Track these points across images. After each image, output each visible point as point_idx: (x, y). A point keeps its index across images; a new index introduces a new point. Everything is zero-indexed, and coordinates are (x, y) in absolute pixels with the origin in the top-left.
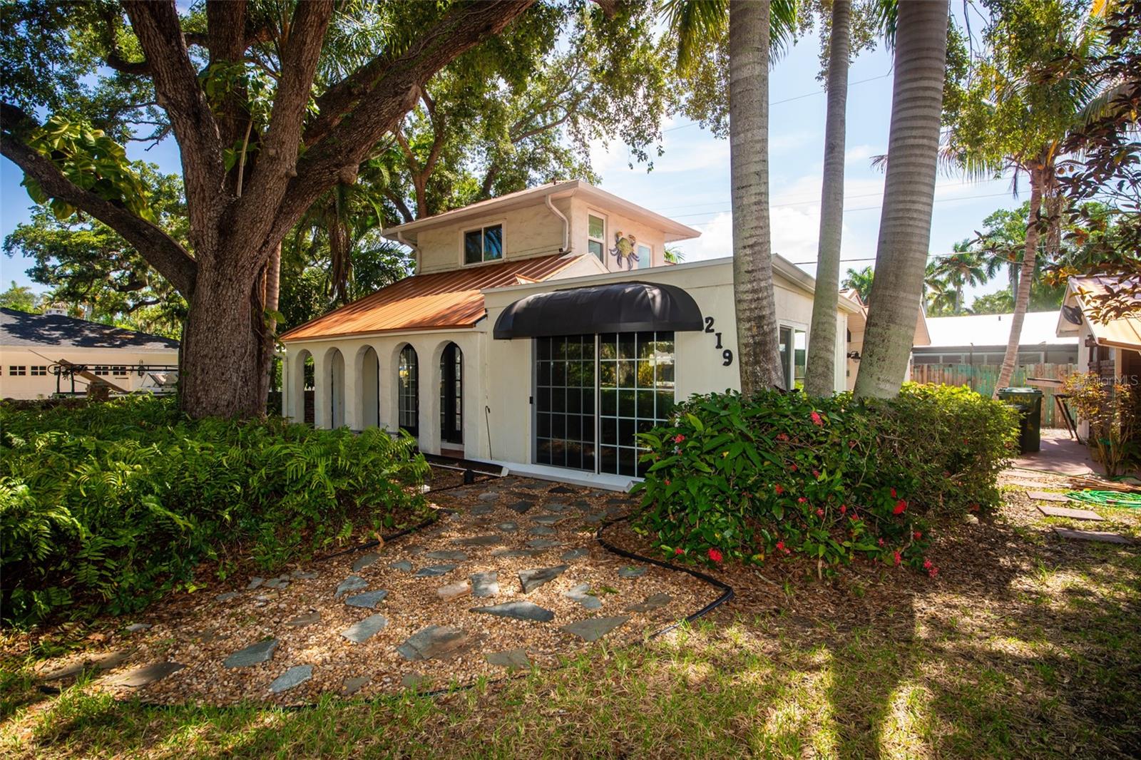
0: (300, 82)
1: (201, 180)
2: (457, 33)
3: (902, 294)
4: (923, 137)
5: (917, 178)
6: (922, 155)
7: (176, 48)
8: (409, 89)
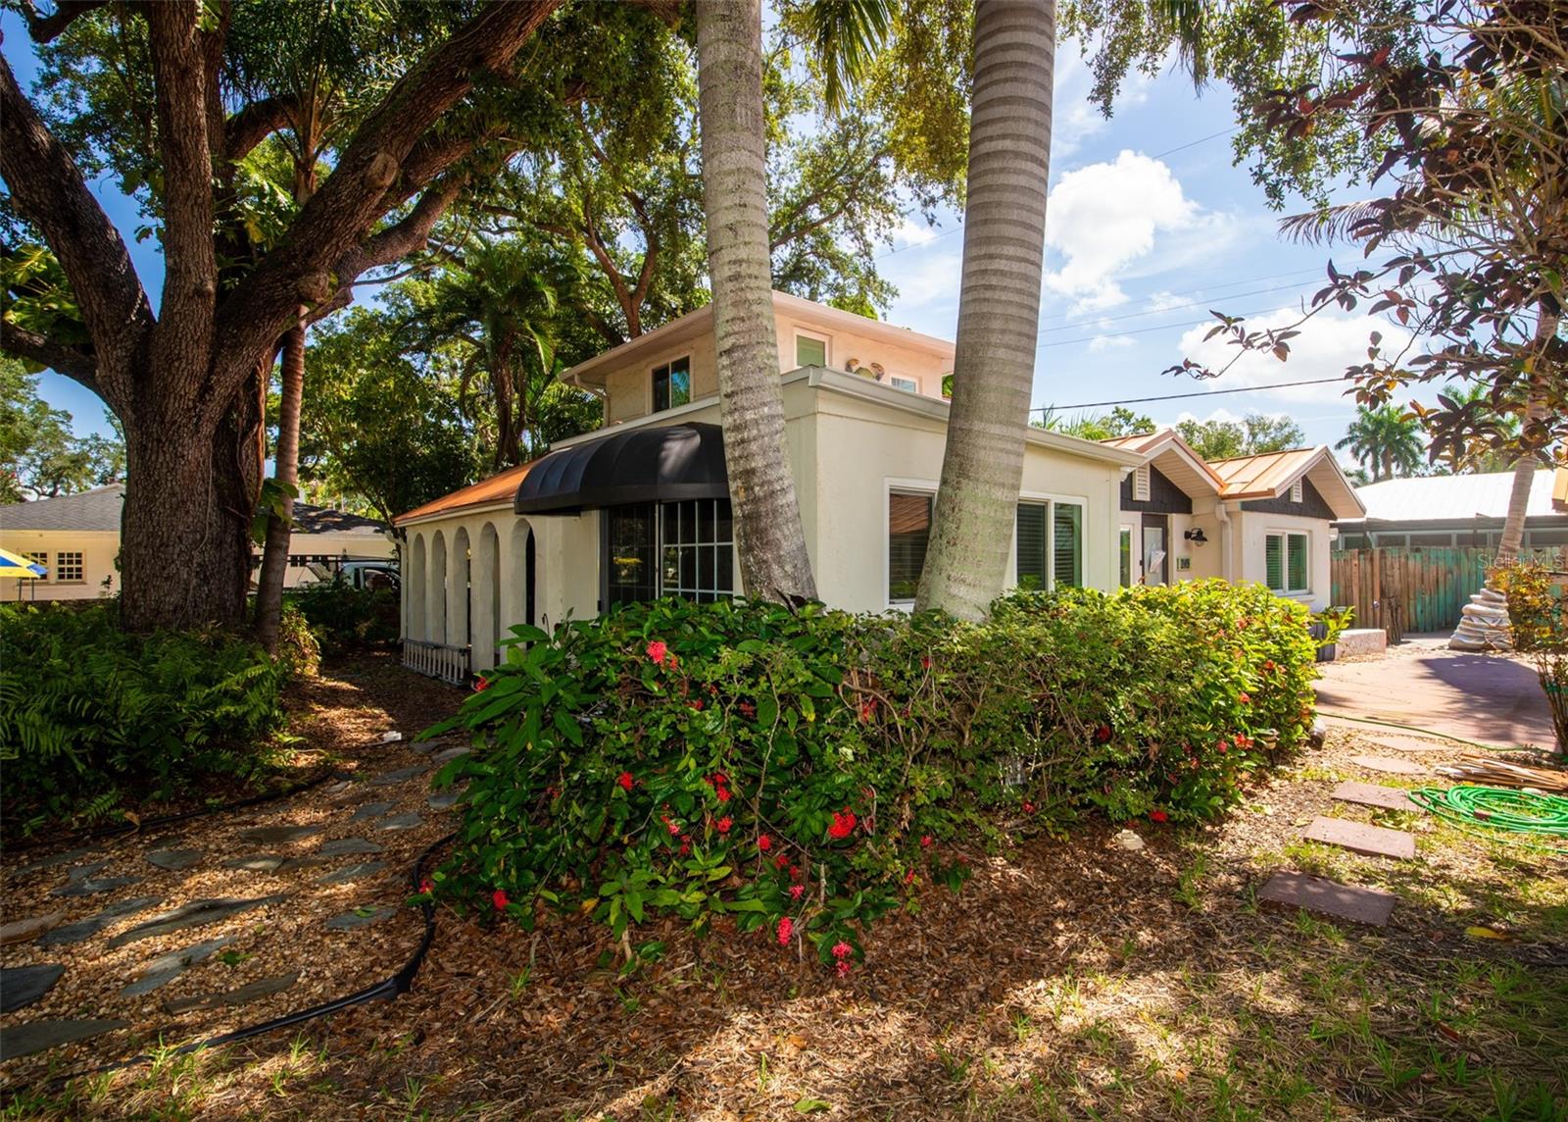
0: (182, 161)
1: (95, 308)
2: (433, 72)
3: (978, 426)
4: (1004, 137)
5: (996, 214)
6: (1002, 170)
7: (18, 132)
8: (372, 159)
